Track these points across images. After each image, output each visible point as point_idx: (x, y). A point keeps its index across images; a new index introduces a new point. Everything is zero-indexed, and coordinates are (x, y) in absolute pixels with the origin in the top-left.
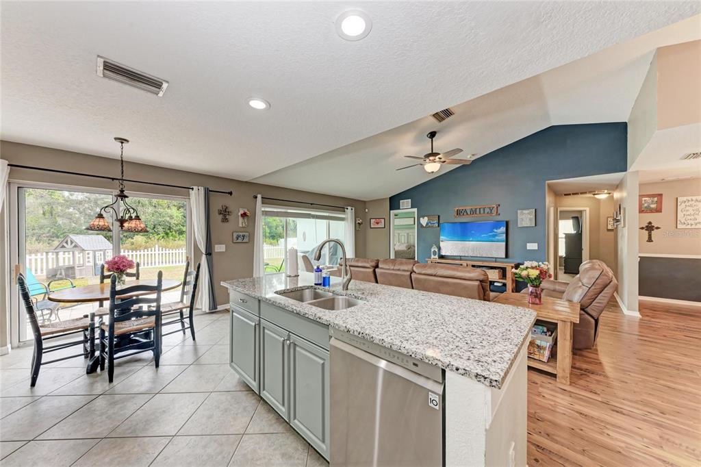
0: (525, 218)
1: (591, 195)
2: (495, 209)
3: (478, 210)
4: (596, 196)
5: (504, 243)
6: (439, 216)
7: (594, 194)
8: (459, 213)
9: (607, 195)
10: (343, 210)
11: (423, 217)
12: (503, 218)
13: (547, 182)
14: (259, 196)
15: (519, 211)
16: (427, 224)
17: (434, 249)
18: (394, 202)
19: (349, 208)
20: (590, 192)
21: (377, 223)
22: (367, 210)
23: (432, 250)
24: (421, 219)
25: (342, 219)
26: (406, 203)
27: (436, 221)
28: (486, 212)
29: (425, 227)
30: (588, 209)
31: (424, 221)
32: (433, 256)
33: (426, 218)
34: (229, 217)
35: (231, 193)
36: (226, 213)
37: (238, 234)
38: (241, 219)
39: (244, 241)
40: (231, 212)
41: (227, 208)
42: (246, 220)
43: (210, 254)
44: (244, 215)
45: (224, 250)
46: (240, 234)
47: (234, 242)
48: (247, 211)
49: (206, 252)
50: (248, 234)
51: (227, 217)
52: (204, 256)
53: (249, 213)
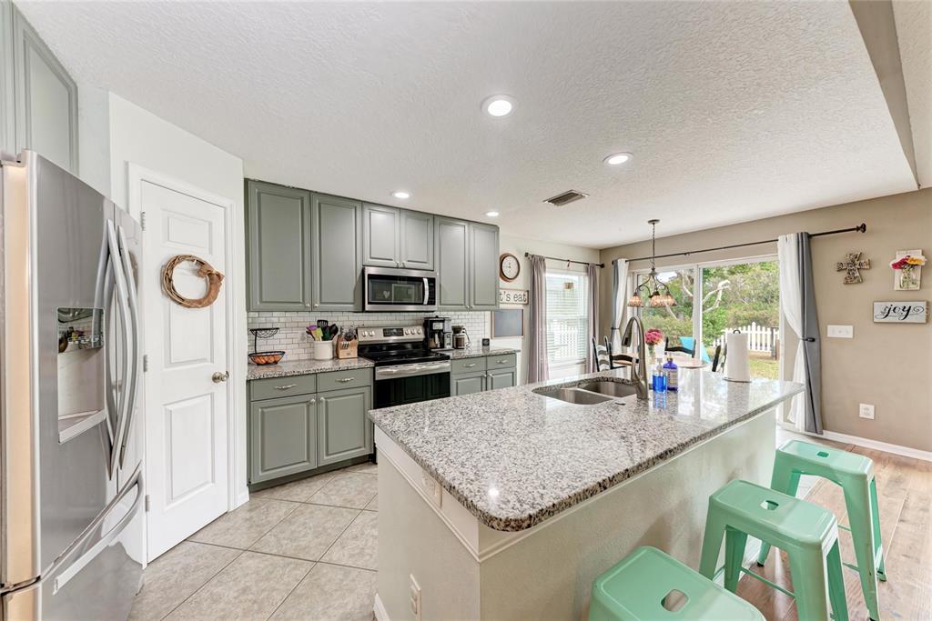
34: (863, 273)
35: (863, 228)
36: (854, 269)
37: (889, 304)
38: (899, 275)
39: (907, 320)
40: (869, 263)
41: (858, 257)
42: (916, 275)
43: (813, 340)
44: (902, 264)
45: (851, 336)
46: (895, 304)
47: (876, 320)
48: (917, 256)
49: (803, 336)
50: (923, 304)
51: (857, 274)
52: (801, 342)
53: (923, 258)
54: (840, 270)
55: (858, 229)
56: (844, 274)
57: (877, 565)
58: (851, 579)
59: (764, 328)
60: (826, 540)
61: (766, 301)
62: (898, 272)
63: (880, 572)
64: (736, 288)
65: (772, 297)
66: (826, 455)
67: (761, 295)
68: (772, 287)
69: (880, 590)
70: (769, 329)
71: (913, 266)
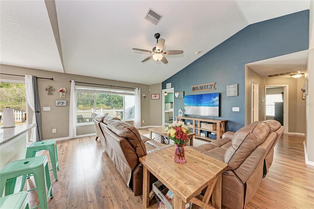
0: (231, 91)
1: (288, 76)
2: (213, 86)
3: (204, 87)
4: (293, 76)
5: (218, 107)
6: (184, 92)
7: (291, 75)
8: (194, 89)
9: (302, 75)
10: (133, 89)
11: (176, 92)
12: (218, 91)
13: (246, 65)
14: (73, 81)
15: (227, 86)
16: (178, 96)
17: (180, 111)
18: (164, 85)
19: (136, 88)
20: (287, 73)
21: (155, 97)
22: (150, 90)
23: (179, 111)
24: (176, 93)
25: (133, 94)
26: (169, 85)
27: (183, 94)
28: (208, 88)
29: (178, 98)
30: (287, 86)
31: (177, 95)
32: (179, 115)
33: (178, 93)
34: (53, 92)
35: (52, 79)
36: (50, 90)
37: (59, 101)
38: (61, 93)
39: (63, 105)
40: (54, 90)
41: (51, 87)
42: (64, 94)
43: (39, 112)
44: (61, 91)
45: (50, 110)
46: (60, 101)
47: (56, 105)
48: (64, 89)
49: (35, 111)
50: (66, 101)
51: (51, 92)
52: (35, 113)
53: (65, 90)
54: (46, 90)
55: (51, 79)
56: (48, 92)
57: (57, 166)
58: (51, 173)
59: (18, 111)
60: (45, 163)
61: (19, 101)
62: (61, 92)
63: (58, 168)
64: (3, 95)
65: (22, 100)
66: (44, 143)
67: (16, 98)
68: (21, 96)
69: (58, 173)
70: (20, 112)
71: (64, 92)
